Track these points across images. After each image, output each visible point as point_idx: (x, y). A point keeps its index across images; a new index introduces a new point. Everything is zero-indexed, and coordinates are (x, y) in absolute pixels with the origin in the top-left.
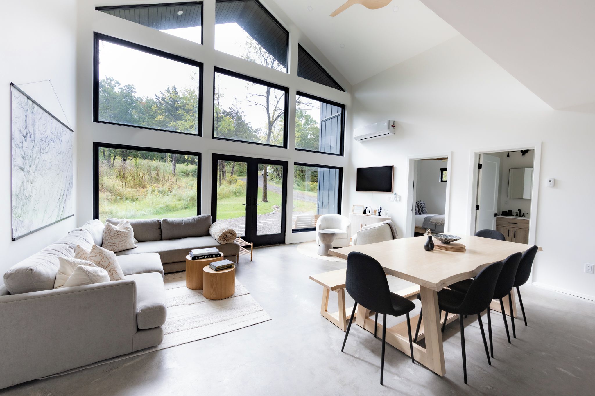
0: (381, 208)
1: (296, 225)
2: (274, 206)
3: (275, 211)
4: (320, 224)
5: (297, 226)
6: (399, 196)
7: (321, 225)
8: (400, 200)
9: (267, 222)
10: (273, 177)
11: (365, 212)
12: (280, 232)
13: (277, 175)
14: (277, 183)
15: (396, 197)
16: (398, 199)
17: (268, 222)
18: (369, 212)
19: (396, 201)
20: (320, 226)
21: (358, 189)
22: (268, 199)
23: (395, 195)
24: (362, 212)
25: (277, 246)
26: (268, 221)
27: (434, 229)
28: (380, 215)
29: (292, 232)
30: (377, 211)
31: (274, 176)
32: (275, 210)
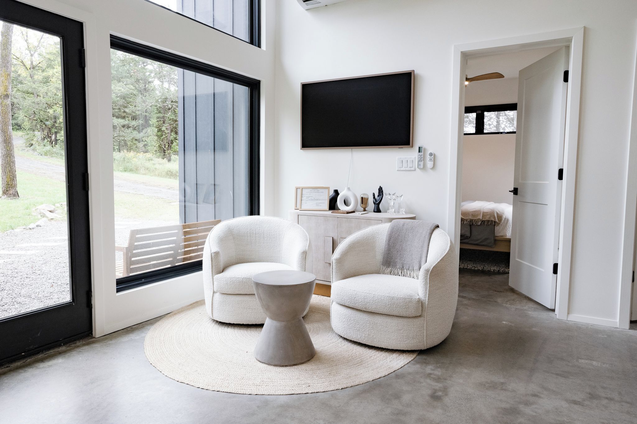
0: (381, 190)
1: (129, 262)
2: (40, 207)
3: (45, 219)
4: (215, 249)
5: (131, 265)
6: (431, 154)
7: (217, 254)
8: (434, 167)
9: (20, 252)
10: (33, 142)
11: (333, 205)
12: (66, 297)
13: (44, 138)
14: (46, 154)
15: (422, 159)
16: (430, 164)
17: (23, 252)
18: (346, 203)
19: (424, 168)
20: (215, 256)
21: (306, 144)
22: (19, 189)
23: (420, 154)
24: (326, 205)
25: (60, 353)
26: (22, 249)
27: (468, 235)
28: (378, 210)
29: (118, 290)
30: (371, 201)
31: (35, 139)
32: (43, 216)
